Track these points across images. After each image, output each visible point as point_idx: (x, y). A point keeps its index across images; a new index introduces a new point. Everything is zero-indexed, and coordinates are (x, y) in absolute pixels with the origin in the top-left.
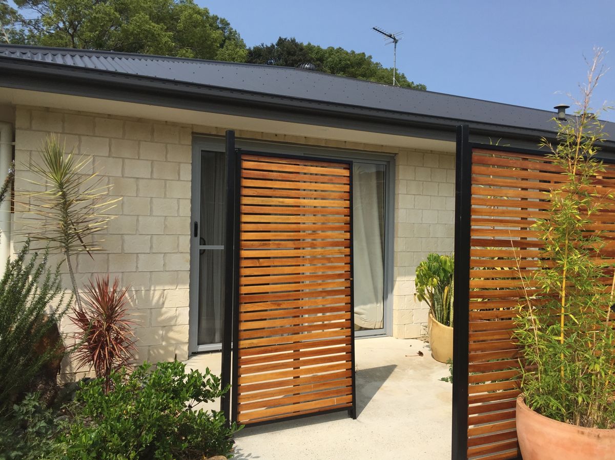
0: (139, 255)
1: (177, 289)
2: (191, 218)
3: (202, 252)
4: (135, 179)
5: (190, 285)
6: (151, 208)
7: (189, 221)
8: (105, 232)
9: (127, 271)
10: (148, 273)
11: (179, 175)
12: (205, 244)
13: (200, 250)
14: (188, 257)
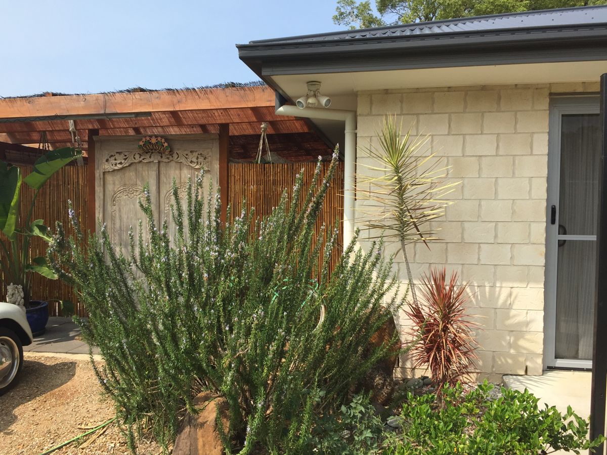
0: (481, 245)
1: (528, 288)
2: (548, 200)
3: (561, 244)
4: (478, 158)
5: (544, 284)
6: (496, 190)
7: (544, 204)
8: (443, 219)
9: (468, 263)
10: (492, 266)
11: (531, 148)
12: (565, 233)
13: (559, 240)
14: (543, 249)
